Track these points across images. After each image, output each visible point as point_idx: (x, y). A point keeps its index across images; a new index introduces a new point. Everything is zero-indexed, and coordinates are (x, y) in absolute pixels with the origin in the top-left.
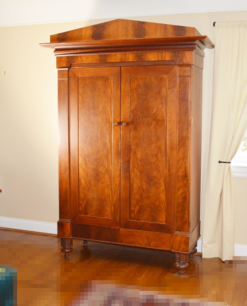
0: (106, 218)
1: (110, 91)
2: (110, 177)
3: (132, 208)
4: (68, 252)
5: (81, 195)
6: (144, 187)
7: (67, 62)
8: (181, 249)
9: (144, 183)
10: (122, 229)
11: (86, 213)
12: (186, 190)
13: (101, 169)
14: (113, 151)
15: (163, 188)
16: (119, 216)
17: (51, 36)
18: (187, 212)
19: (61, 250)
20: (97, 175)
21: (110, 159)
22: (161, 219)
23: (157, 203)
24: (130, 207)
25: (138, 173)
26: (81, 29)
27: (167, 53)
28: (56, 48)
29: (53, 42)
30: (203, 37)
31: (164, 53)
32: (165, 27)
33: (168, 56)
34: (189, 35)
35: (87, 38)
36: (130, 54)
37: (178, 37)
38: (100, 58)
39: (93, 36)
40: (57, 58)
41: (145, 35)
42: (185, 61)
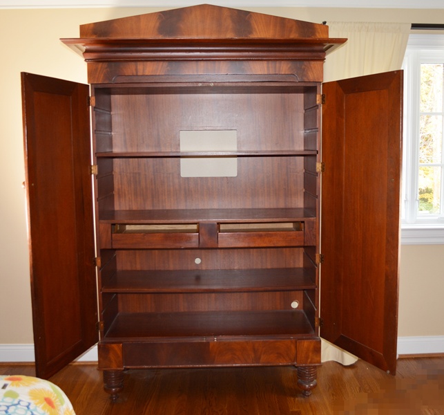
4: (116, 393)
7: (107, 73)
10: (212, 342)
17: (82, 27)
19: (105, 389)
26: (138, 17)
27: (283, 62)
28: (88, 47)
29: (85, 37)
30: (341, 41)
31: (278, 62)
32: (282, 22)
33: (285, 68)
34: (320, 36)
35: (149, 33)
36: (222, 63)
37: (304, 38)
38: (169, 68)
39: (160, 30)
40: (88, 65)
41: (250, 32)
42: (311, 77)
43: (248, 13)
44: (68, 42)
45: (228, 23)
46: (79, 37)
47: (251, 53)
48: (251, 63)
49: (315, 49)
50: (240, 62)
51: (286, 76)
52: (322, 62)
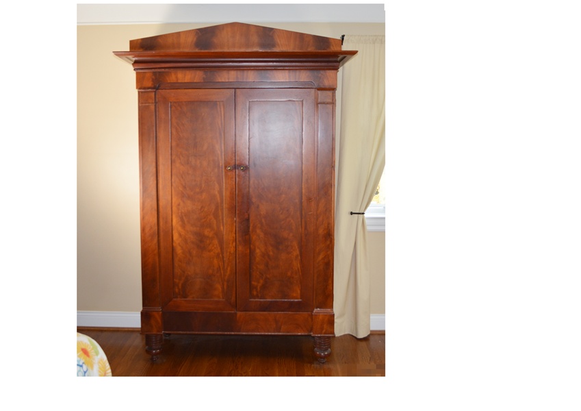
0: (216, 299)
1: (220, 122)
2: (221, 243)
3: (253, 283)
4: (156, 354)
5: (178, 271)
6: (271, 253)
7: (153, 80)
8: (324, 331)
9: (270, 248)
10: (239, 313)
11: (185, 296)
12: (329, 253)
13: (207, 232)
14: (225, 206)
15: (297, 252)
16: (234, 295)
17: (131, 42)
18: (330, 282)
19: (146, 351)
20: (201, 241)
21: (221, 218)
22: (295, 295)
23: (289, 274)
24: (250, 282)
25: (262, 235)
26: (179, 33)
27: (302, 71)
28: (136, 59)
29: (134, 50)
30: (353, 53)
31: (298, 71)
32: (301, 36)
33: (304, 76)
34: (333, 49)
35: (188, 47)
36: (249, 72)
37: (320, 51)
38: (204, 76)
39: (197, 44)
40: (137, 73)
41: (274, 46)
42: (327, 83)
43: (271, 29)
44: (119, 54)
45: (255, 39)
46: (129, 50)
47: (275, 64)
48: (275, 72)
49: (331, 59)
50: (266, 71)
51: (305, 83)
52: (335, 71)
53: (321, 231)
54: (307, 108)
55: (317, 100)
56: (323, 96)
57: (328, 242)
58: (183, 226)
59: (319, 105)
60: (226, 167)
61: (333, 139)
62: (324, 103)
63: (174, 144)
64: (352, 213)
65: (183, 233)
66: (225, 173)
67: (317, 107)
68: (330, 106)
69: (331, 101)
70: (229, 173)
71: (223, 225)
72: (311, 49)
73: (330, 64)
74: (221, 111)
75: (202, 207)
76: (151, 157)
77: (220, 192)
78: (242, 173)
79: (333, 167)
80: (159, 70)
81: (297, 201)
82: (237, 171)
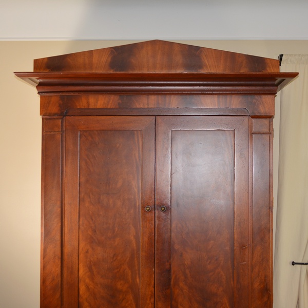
1: (137, 155)
2: (136, 298)
7: (60, 106)
9: (196, 305)
13: (120, 285)
14: (142, 253)
17: (36, 61)
20: (113, 296)
21: (137, 268)
25: (186, 289)
26: (91, 52)
27: (234, 96)
28: (41, 80)
29: (38, 71)
30: (294, 75)
31: (228, 96)
32: (232, 56)
33: (235, 102)
34: (270, 70)
35: (101, 67)
36: (172, 96)
37: (254, 73)
38: (120, 101)
39: (112, 65)
40: (41, 97)
41: (201, 67)
42: (262, 110)
43: (198, 48)
44: (21, 75)
45: (179, 59)
46: (32, 70)
47: (202, 87)
48: (202, 97)
49: (267, 83)
50: (191, 96)
51: (237, 109)
52: (273, 96)
53: (257, 285)
54: (240, 139)
55: (251, 130)
56: (258, 125)
57: (265, 299)
58: (92, 277)
59: (254, 135)
60: (143, 207)
61: (271, 175)
62: (259, 133)
63: (83, 180)
64: (293, 264)
65: (91, 287)
66: (143, 214)
67: (252, 137)
68: (266, 137)
69: (267, 130)
70: (148, 215)
71: (139, 278)
72: (244, 71)
73: (266, 88)
74: (138, 140)
75: (114, 255)
76: (55, 195)
77: (137, 237)
78: (163, 214)
79: (270, 208)
80: (67, 94)
81: (228, 248)
82: (156, 211)
